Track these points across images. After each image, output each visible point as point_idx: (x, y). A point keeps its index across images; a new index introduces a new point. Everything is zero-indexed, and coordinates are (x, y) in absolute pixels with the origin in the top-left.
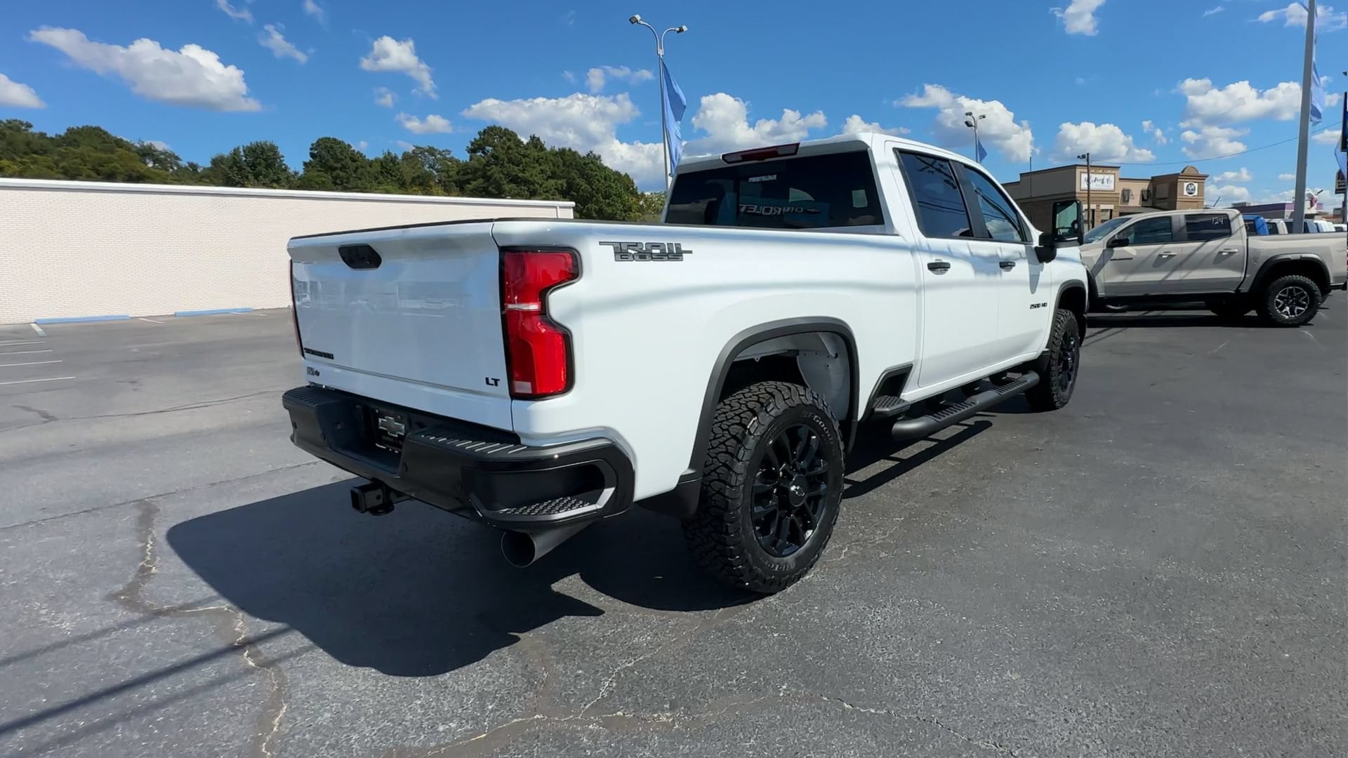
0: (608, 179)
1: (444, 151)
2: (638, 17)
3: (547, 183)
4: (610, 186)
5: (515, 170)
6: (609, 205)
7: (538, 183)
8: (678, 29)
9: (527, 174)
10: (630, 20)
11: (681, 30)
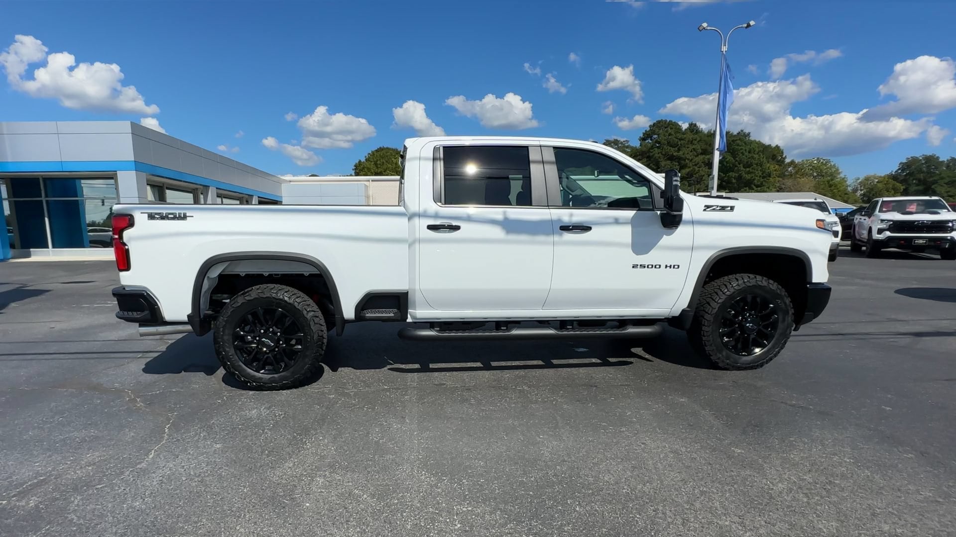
0: (752, 151)
1: (624, 141)
2: (705, 25)
3: (697, 158)
4: (752, 157)
5: (673, 151)
6: (749, 173)
7: (688, 159)
8: (746, 25)
9: (681, 153)
10: (698, 29)
11: (749, 26)
